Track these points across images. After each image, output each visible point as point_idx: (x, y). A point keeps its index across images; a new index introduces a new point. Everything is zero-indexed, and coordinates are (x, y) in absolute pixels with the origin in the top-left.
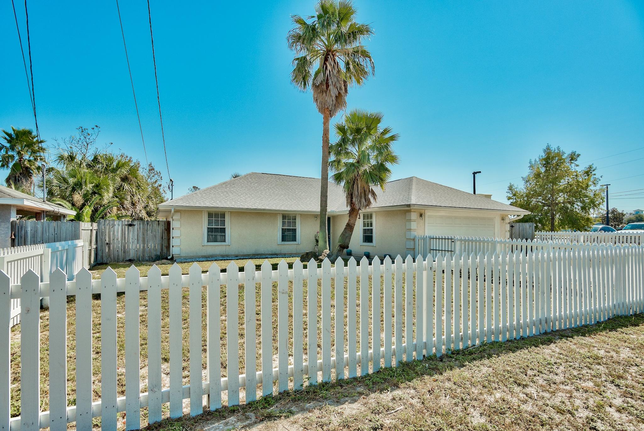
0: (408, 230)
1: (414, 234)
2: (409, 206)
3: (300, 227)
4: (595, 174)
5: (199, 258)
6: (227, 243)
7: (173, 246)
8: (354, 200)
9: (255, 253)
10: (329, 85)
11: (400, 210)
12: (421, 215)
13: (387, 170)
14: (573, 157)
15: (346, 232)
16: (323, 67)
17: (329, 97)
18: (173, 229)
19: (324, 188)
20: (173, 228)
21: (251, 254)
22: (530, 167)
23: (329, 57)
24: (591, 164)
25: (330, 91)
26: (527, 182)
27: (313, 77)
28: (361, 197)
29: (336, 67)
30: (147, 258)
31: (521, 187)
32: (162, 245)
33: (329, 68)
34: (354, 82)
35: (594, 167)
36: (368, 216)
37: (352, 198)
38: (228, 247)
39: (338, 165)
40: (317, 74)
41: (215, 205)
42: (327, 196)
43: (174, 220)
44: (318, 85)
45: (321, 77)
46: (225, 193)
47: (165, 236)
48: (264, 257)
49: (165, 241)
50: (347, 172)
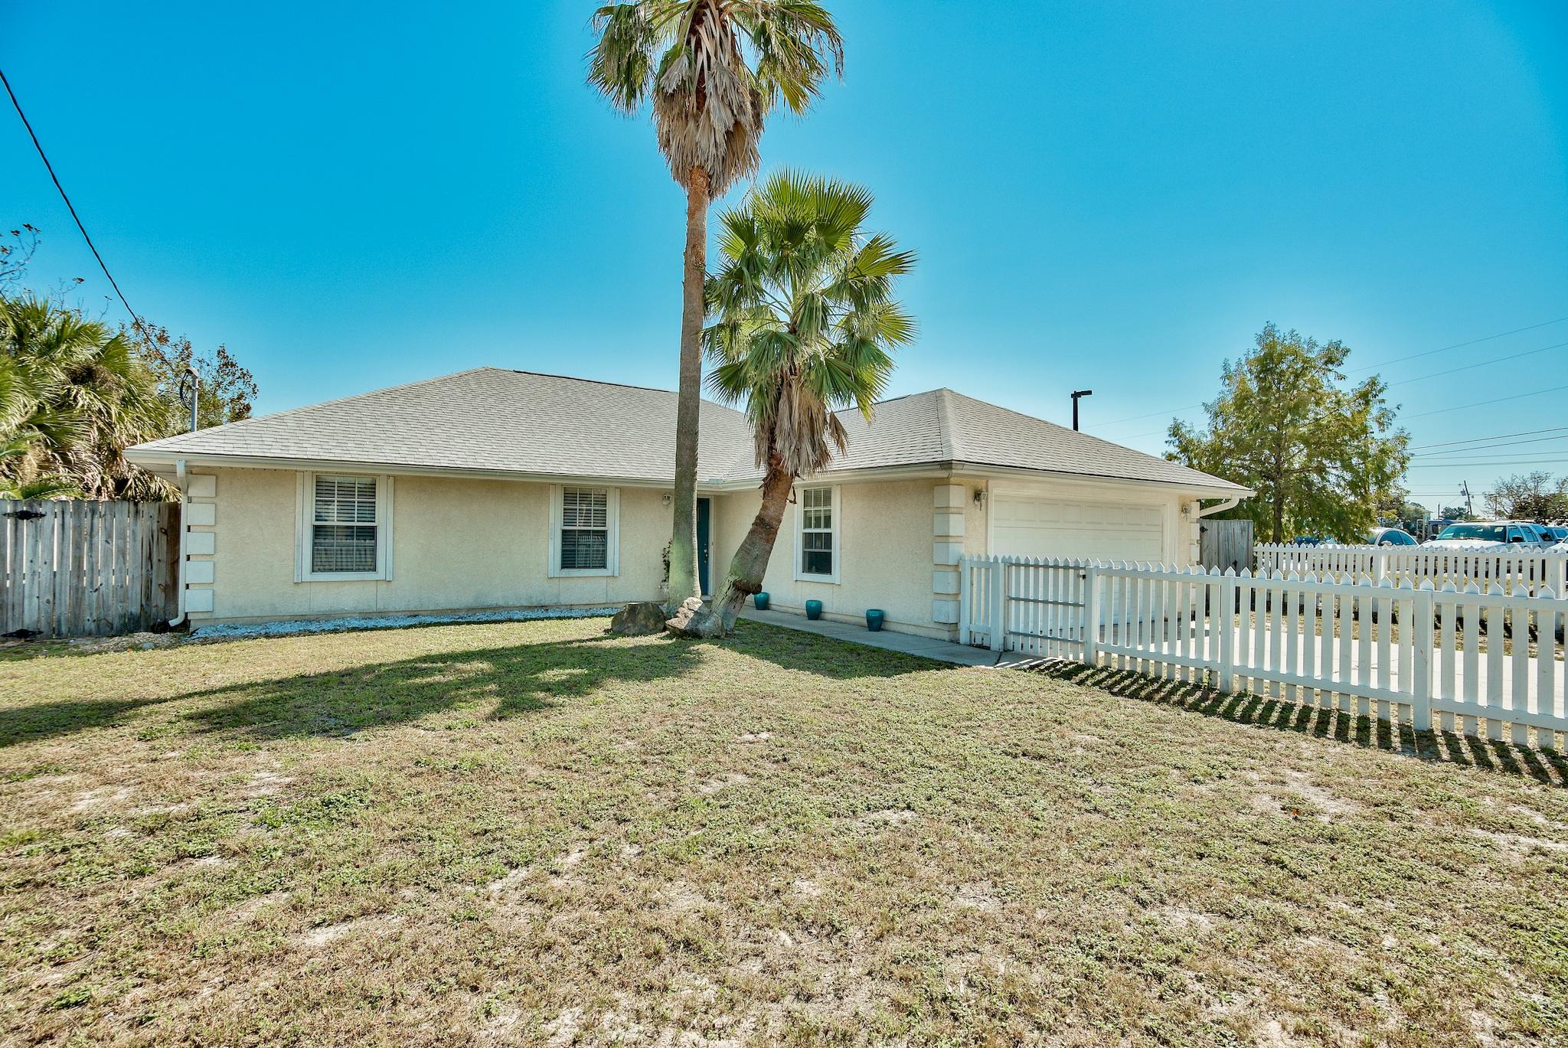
0: (940, 539)
1: (957, 550)
2: (947, 465)
3: (617, 524)
4: (1383, 401)
5: (282, 622)
6: (380, 574)
7: (187, 586)
8: (778, 445)
9: (474, 605)
10: (705, 96)
11: (914, 480)
12: (977, 495)
13: (879, 358)
14: (1333, 357)
15: (753, 544)
16: (689, 42)
17: (706, 135)
18: (189, 530)
19: (687, 408)
20: (189, 527)
21: (462, 606)
22: (1224, 378)
23: (708, 12)
24: (1374, 375)
25: (708, 111)
26: (1216, 415)
27: (657, 68)
28: (800, 438)
29: (728, 46)
30: (91, 626)
31: (1201, 428)
32: (149, 582)
33: (706, 44)
34: (780, 101)
35: (1381, 382)
36: (820, 497)
37: (772, 441)
38: (383, 587)
39: (731, 340)
40: (668, 60)
41: (336, 454)
42: (697, 433)
43: (193, 500)
44: (670, 91)
45: (680, 69)
46: (383, 421)
47: (161, 552)
48: (504, 615)
49: (159, 567)
50: (759, 359)
